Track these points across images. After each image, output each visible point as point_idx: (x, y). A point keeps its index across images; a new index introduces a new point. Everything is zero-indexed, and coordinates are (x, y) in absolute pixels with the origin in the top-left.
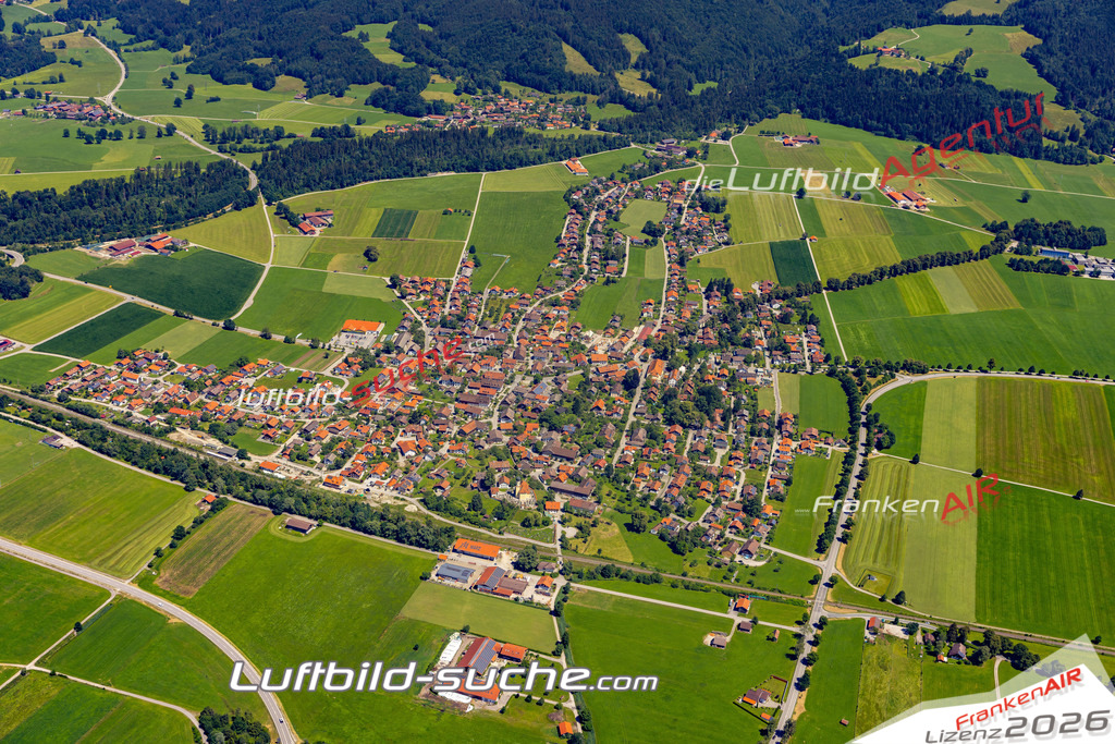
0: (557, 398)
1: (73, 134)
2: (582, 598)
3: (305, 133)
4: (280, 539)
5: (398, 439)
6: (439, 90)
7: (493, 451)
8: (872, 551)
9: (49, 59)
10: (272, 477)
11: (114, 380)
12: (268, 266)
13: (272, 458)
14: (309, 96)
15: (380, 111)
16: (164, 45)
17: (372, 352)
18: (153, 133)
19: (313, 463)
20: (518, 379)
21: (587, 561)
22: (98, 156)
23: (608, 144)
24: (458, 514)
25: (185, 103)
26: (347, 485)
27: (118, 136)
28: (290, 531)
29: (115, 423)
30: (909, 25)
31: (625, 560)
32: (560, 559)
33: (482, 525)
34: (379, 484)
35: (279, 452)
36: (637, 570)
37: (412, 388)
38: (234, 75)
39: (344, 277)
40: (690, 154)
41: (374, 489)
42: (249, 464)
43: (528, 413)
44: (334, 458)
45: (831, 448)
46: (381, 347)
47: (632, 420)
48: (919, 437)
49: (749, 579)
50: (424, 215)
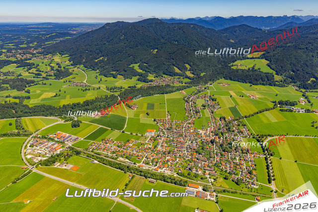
0: (198, 146)
1: (80, 89)
2: (221, 198)
3: (126, 87)
4: (149, 185)
5: (167, 158)
6: (151, 77)
7: (188, 160)
8: (281, 183)
9: (71, 74)
10: (143, 169)
11: (102, 146)
12: (127, 117)
13: (141, 164)
14: (125, 79)
15: (140, 82)
16: (93, 70)
17: (155, 137)
18: (96, 89)
19: (150, 165)
20: (188, 141)
21: (219, 188)
22: (86, 94)
23: (188, 87)
24: (186, 177)
25: (101, 82)
26: (159, 170)
27: (89, 90)
28: (150, 183)
29: (105, 156)
30: (241, 60)
31: (227, 187)
32: (212, 187)
33: (192, 180)
34: (167, 170)
35: (142, 162)
36: (231, 190)
37: (166, 145)
38: (109, 75)
39: (144, 119)
40: (205, 88)
41: (165, 171)
42: (137, 166)
43: (193, 150)
44: (155, 163)
45: (261, 156)
46: (157, 135)
47: (215, 151)
48: (279, 153)
49: (256, 191)
50: (156, 104)
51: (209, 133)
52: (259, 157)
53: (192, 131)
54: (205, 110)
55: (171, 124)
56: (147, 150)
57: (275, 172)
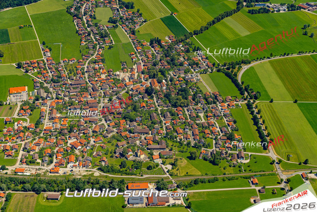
0: (124, 105)
2: (193, 197)
4: (48, 207)
5: (70, 142)
10: (24, 175)
13: (18, 165)
17: (31, 102)
19: (38, 163)
21: (184, 179)
24: (119, 172)
26: (61, 171)
28: (50, 201)
31: (198, 174)
32: (173, 181)
33: (132, 174)
34: (75, 166)
35: (19, 162)
36: (205, 177)
37: (59, 115)
41: (74, 169)
42: (9, 172)
43: (116, 116)
44: (47, 158)
45: (239, 103)
46: (33, 98)
47: (159, 109)
48: (266, 91)
49: (249, 169)
50: (11, 31)
51: (138, 76)
52: (237, 105)
53: (103, 76)
54: (117, 30)
55: (57, 69)
56: (21, 135)
57: (268, 128)
